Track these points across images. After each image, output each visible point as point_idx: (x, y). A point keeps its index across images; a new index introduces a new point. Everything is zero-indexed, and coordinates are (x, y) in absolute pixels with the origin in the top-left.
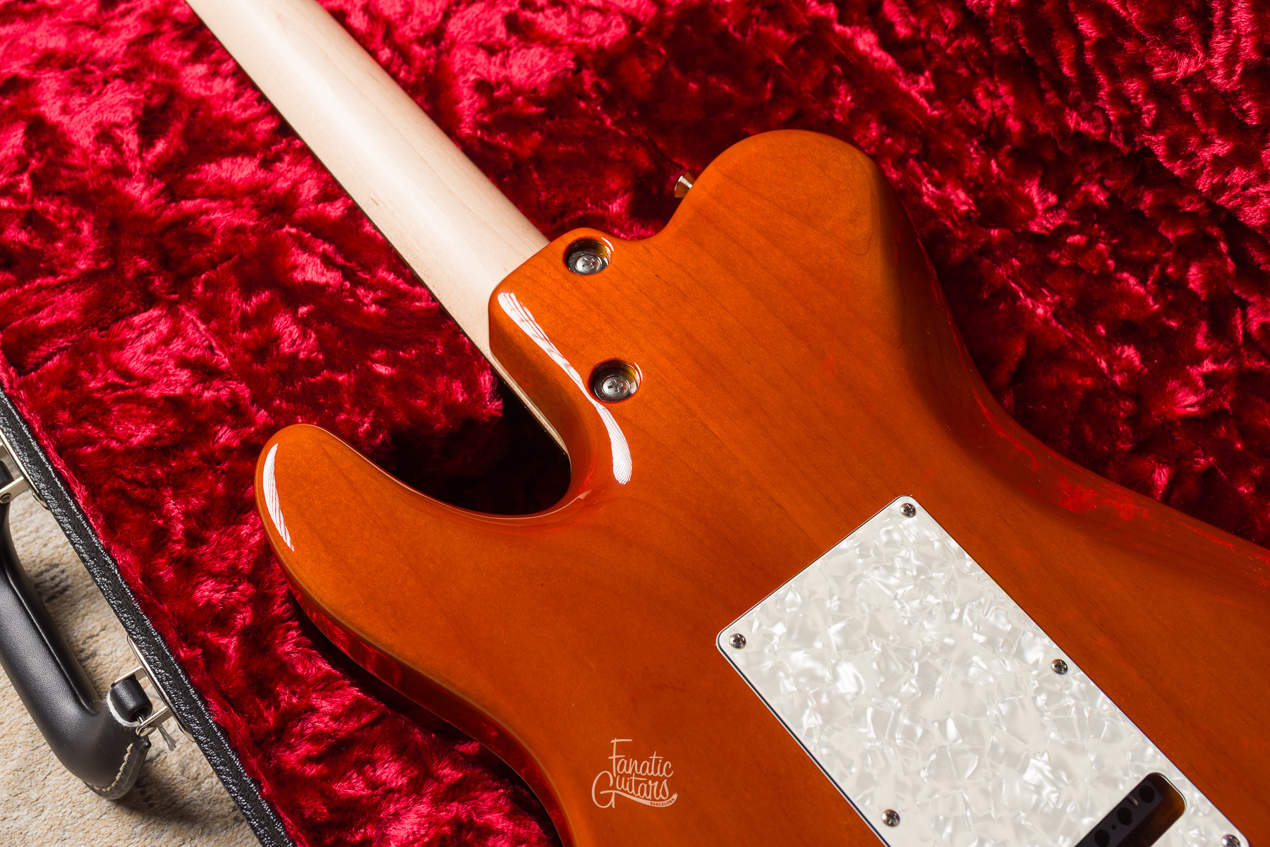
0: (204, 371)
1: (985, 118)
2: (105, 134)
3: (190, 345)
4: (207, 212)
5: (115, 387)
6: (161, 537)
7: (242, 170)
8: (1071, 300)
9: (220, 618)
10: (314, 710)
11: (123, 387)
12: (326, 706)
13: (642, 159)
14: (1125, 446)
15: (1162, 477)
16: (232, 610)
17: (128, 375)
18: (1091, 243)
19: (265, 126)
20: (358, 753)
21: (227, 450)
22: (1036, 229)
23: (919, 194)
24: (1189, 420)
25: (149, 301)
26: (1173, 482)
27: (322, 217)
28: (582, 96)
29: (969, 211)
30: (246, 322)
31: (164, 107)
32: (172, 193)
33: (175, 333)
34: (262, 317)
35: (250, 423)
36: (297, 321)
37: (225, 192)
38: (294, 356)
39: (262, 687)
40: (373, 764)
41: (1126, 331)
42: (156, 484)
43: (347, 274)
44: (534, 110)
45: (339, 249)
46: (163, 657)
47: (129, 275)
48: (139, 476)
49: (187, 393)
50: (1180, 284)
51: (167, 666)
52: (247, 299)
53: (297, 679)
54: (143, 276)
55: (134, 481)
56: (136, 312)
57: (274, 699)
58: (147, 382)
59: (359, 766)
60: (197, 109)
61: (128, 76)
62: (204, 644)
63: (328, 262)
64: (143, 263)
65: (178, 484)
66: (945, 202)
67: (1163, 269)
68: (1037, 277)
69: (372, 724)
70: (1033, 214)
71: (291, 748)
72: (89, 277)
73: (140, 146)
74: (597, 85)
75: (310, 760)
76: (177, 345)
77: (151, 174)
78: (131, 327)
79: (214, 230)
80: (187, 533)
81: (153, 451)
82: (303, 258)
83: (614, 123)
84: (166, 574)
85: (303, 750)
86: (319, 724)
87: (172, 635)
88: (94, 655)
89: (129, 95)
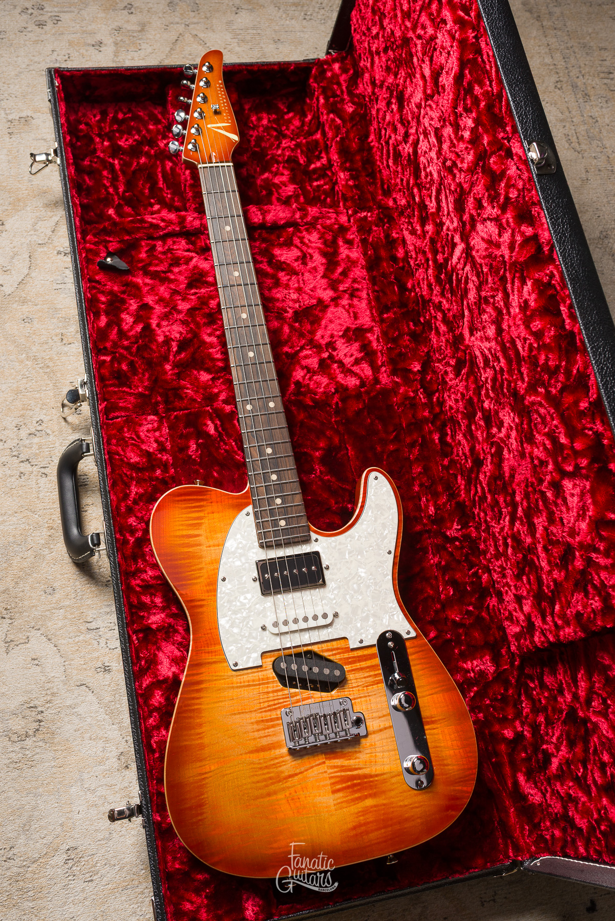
0: (162, 448)
1: (456, 486)
2: (168, 341)
3: (161, 436)
4: (188, 389)
5: (133, 439)
6: (126, 496)
7: (205, 377)
8: (443, 563)
9: (132, 531)
10: (146, 572)
11: (135, 440)
12: (150, 573)
13: (336, 440)
14: (428, 618)
15: (432, 635)
16: (137, 530)
17: (139, 437)
18: (462, 548)
19: (220, 364)
20: (153, 591)
21: (157, 478)
22: (448, 533)
23: (420, 500)
24: (454, 621)
25: (155, 413)
26: (435, 638)
27: (223, 409)
28: (330, 406)
29: (431, 515)
30: (182, 436)
31: (191, 340)
32: (179, 376)
33: (159, 429)
34: (187, 437)
35: (168, 472)
36: (197, 444)
37: (196, 383)
38: (191, 456)
39: (135, 558)
40: (155, 596)
41: (454, 583)
42: (132, 478)
43: (220, 435)
44: (311, 404)
45: (222, 425)
46: (111, 534)
47: (153, 401)
48: (128, 473)
49: (153, 453)
50: (480, 578)
51: (111, 537)
52: (185, 428)
53: (145, 560)
54: (157, 403)
55: (126, 474)
56: (150, 415)
57: (136, 563)
58: (143, 442)
59: (152, 595)
60: (200, 346)
61: (183, 323)
62: (124, 536)
63: (216, 429)
64: (159, 398)
65: (139, 482)
66: (427, 507)
67: (478, 569)
68: (439, 549)
69: (160, 585)
70: (451, 528)
71: (135, 579)
72: (141, 395)
73: (176, 351)
74: (337, 403)
75: (138, 585)
76: (157, 434)
77: (175, 365)
78: (146, 419)
79: (186, 397)
80: (134, 499)
81: (134, 467)
82: (209, 422)
83: (335, 421)
84: (123, 509)
85: (138, 582)
86: (144, 576)
87: (117, 529)
88: (86, 511)
89: (181, 329)
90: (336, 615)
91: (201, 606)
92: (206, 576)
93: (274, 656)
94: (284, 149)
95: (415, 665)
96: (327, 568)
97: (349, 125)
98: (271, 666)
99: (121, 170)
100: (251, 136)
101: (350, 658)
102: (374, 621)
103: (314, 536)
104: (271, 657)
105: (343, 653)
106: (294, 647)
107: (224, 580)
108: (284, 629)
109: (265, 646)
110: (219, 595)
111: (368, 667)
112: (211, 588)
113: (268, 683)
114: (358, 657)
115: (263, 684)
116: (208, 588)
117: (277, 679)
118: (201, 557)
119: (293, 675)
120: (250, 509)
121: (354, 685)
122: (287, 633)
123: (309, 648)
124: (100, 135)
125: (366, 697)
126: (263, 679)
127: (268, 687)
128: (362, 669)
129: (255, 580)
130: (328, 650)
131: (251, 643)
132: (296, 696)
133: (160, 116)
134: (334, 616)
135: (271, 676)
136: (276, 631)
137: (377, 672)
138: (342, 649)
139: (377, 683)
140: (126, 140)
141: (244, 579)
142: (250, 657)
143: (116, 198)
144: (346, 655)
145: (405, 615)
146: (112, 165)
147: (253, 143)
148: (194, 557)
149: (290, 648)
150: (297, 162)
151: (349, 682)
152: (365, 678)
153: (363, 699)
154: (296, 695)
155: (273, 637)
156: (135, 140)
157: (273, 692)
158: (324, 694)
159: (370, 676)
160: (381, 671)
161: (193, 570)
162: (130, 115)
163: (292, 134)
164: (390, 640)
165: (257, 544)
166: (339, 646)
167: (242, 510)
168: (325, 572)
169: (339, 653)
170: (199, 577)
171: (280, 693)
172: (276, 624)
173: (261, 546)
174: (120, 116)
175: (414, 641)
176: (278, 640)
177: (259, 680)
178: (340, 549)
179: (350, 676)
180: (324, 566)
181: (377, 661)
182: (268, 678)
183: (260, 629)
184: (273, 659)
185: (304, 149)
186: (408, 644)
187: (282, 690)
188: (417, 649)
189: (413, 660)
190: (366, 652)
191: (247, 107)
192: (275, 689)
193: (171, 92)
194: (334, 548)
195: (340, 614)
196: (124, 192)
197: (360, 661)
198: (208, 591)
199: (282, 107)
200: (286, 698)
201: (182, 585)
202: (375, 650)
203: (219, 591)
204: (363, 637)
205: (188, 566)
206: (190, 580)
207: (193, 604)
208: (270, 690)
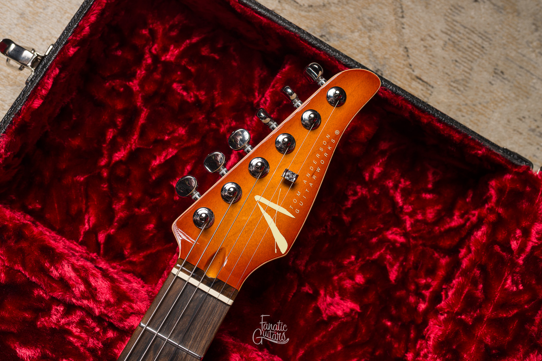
94: (383, 241)
97: (489, 312)
99: (143, 127)
100: (355, 193)
124: (156, 58)
133: (256, 85)
140: (185, 89)
143: (103, 162)
146: (136, 112)
147: (349, 204)
150: (385, 273)
156: (196, 96)
162: (217, 57)
163: (412, 225)
174: (205, 51)
185: (412, 258)
191: (384, 146)
193: (287, 68)
196: (120, 162)
199: (430, 177)
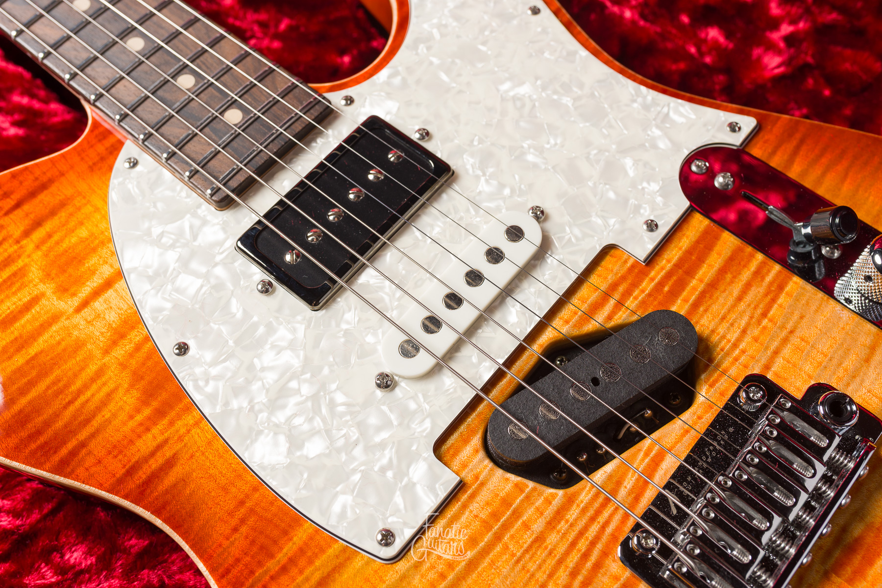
90: (540, 215)
91: (170, 464)
92: (125, 379)
93: (473, 432)
95: (819, 182)
96: (426, 135)
98: (488, 463)
101: (661, 284)
102: (636, 162)
103: (336, 99)
104: (466, 441)
105: (635, 285)
106: (510, 362)
107: (183, 349)
108: (442, 340)
109: (428, 424)
110: (197, 397)
111: (723, 271)
112: (164, 396)
113: (517, 514)
114: (678, 266)
115: (506, 527)
116: (155, 404)
117: (531, 484)
118: (79, 345)
119: (564, 434)
120: (130, 149)
121: (733, 336)
122: (456, 347)
123: (547, 337)
125: (785, 341)
126: (495, 516)
127: (526, 526)
128: (713, 286)
129: (267, 289)
130: (596, 307)
131: (382, 446)
132: (619, 483)
134: (537, 218)
135: (509, 487)
136: (423, 362)
137: (753, 266)
138: (623, 278)
139: (781, 288)
141: (235, 307)
142: (411, 486)
144: (647, 286)
145: (690, 100)
148: (57, 360)
149: (498, 376)
151: (715, 338)
152: (740, 299)
153: (787, 351)
154: (616, 482)
155: (431, 385)
157: (551, 524)
158: (686, 416)
159: (748, 286)
160: (760, 257)
161: (79, 392)
164: (711, 174)
165: (208, 210)
166: (611, 278)
167: (111, 168)
168: (429, 146)
169: (628, 293)
170: (109, 395)
171: (573, 514)
172: (410, 348)
173: (225, 203)
175: (764, 136)
176: (447, 380)
177: (487, 525)
178: (418, 82)
179: (703, 324)
180: (415, 137)
181: (728, 241)
182: (506, 502)
183: (379, 393)
184: (476, 441)
186: (757, 151)
187: (570, 501)
188: (790, 146)
189: (804, 173)
190: (685, 241)
192: (549, 512)
194: (404, 84)
195: (546, 206)
197: (690, 273)
198: (160, 413)
200: (598, 512)
201: (73, 453)
202: (700, 222)
203: (189, 387)
204: (647, 214)
205: (60, 392)
206: (88, 421)
207: (142, 475)
208: (538, 526)
